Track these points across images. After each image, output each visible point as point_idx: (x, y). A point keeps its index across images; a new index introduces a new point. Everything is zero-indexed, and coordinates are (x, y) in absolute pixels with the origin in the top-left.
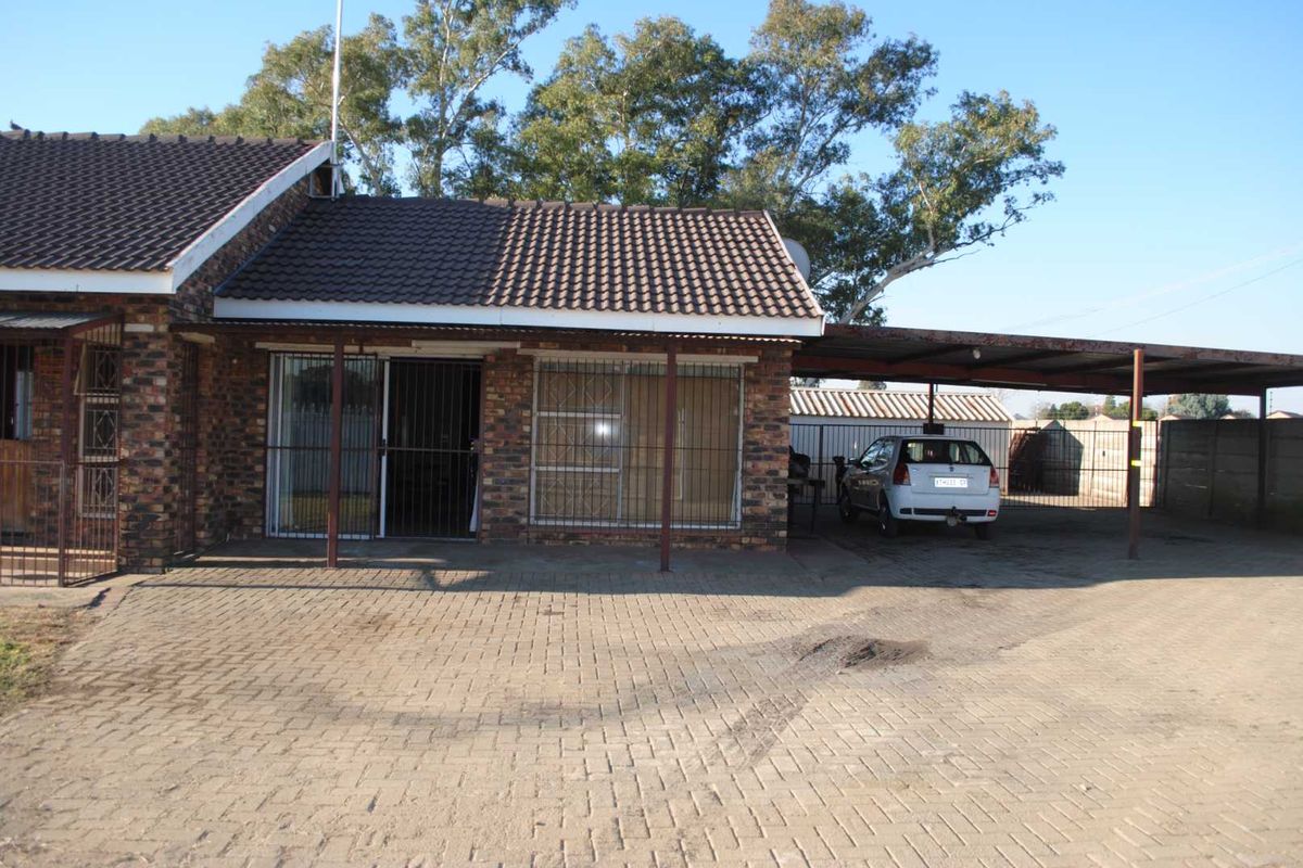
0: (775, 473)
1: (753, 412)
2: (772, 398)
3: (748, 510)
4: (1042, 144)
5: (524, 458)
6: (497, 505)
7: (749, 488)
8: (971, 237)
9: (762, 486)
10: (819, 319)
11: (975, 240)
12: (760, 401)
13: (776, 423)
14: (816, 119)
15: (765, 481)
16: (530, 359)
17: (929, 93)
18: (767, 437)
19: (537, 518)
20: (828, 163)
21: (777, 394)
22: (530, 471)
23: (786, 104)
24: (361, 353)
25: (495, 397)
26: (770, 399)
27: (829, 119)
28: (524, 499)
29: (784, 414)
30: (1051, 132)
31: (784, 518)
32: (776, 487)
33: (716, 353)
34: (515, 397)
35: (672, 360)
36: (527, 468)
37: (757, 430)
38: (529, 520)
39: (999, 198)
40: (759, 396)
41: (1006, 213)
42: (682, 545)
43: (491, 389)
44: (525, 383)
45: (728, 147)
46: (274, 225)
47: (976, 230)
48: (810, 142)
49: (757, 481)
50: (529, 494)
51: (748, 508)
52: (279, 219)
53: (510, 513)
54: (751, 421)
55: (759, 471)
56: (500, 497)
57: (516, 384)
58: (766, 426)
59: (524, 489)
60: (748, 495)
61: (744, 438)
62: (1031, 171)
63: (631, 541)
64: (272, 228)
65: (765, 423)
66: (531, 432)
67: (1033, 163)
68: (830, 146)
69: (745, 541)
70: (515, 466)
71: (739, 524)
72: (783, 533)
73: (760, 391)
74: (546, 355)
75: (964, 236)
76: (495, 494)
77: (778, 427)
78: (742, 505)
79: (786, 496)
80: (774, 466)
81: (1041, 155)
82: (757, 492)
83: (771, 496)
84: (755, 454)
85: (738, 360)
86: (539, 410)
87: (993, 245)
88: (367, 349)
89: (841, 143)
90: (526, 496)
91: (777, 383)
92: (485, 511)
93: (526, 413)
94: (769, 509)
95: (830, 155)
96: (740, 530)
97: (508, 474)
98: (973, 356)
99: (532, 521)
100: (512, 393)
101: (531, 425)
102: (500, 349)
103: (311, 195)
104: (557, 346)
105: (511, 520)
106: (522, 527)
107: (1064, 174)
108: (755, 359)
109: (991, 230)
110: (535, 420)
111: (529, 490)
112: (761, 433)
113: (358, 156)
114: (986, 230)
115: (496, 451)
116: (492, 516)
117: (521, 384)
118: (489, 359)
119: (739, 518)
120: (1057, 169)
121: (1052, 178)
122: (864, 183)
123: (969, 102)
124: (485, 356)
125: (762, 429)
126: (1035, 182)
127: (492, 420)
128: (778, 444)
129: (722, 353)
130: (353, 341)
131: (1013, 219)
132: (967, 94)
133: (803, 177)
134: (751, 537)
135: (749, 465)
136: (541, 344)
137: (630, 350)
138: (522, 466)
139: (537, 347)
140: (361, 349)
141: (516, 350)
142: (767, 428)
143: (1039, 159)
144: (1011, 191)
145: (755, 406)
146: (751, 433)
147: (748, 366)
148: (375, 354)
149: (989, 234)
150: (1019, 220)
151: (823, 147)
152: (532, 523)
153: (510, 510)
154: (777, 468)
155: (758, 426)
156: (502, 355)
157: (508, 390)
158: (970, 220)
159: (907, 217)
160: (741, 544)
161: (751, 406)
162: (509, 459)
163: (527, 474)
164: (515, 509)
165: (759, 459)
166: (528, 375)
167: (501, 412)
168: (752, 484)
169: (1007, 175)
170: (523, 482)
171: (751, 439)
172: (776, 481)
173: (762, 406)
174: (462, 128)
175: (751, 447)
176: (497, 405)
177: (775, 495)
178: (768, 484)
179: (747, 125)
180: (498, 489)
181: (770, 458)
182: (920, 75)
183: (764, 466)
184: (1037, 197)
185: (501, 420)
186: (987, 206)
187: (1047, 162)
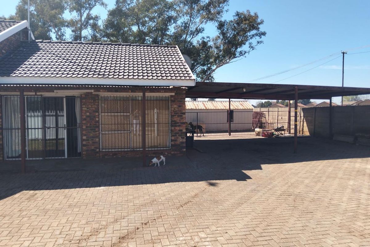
0: (182, 130)
1: (174, 111)
2: (180, 106)
3: (173, 143)
4: (259, 26)
5: (97, 129)
6: (88, 145)
7: (173, 136)
8: (239, 55)
9: (177, 135)
10: (194, 80)
11: (241, 56)
12: (176, 108)
13: (181, 115)
14: (194, 20)
15: (178, 133)
16: (98, 96)
17: (227, 11)
18: (178, 119)
19: (102, 149)
20: (198, 33)
21: (181, 105)
22: (99, 134)
23: (185, 16)
24: (36, 95)
25: (86, 109)
26: (179, 107)
27: (198, 20)
28: (97, 143)
29: (184, 111)
30: (262, 22)
31: (184, 145)
32: (182, 135)
33: (161, 92)
34: (92, 109)
35: (144, 95)
36: (98, 133)
37: (175, 117)
38: (99, 150)
39: (247, 43)
40: (175, 106)
41: (249, 47)
42: (152, 155)
43: (84, 106)
44: (96, 104)
45: (168, 29)
46: (4, 50)
47: (241, 52)
48: (193, 28)
49: (176, 133)
50: (99, 141)
51: (173, 142)
52: (7, 48)
53: (93, 148)
54: (173, 114)
55: (176, 130)
56: (89, 142)
57: (93, 104)
58: (178, 115)
59: (97, 140)
60: (173, 138)
61: (171, 119)
62: (256, 35)
63: (135, 155)
64: (4, 51)
65: (177, 115)
66: (99, 120)
67: (257, 32)
68: (198, 28)
69: (172, 153)
70: (94, 132)
71: (170, 147)
72: (185, 150)
73: (176, 105)
74: (103, 94)
75: (237, 54)
76: (87, 142)
77: (182, 116)
78: (171, 141)
79: (185, 138)
80: (181, 128)
81: (260, 29)
82: (176, 137)
83: (180, 138)
84: (175, 125)
85: (168, 94)
86: (101, 113)
87: (246, 57)
88: (38, 94)
89: (202, 27)
90: (98, 142)
91: (181, 101)
92: (83, 148)
93: (97, 114)
94: (180, 142)
95: (199, 31)
96: (171, 149)
97: (91, 135)
98: (243, 90)
99: (101, 150)
100: (92, 107)
101: (99, 118)
102: (86, 92)
103: (21, 40)
104: (107, 91)
105: (93, 150)
106: (97, 152)
107: (266, 35)
108: (173, 94)
109: (245, 52)
110: (100, 116)
111: (99, 140)
112: (177, 118)
113: (54, 31)
114: (244, 53)
115: (87, 127)
116: (86, 149)
117: (94, 104)
118: (82, 96)
119: (170, 146)
120: (264, 34)
121: (262, 36)
122: (208, 39)
123: (238, 14)
124: (81, 95)
125: (177, 117)
126: (258, 38)
127: (85, 117)
128: (182, 121)
129: (163, 92)
130: (33, 91)
131: (252, 49)
132: (238, 12)
133: (191, 38)
134: (174, 151)
135: (173, 128)
136: (101, 90)
137: (132, 92)
138: (96, 132)
139: (100, 91)
140: (36, 93)
141: (92, 92)
142: (178, 116)
143: (259, 31)
144: (251, 41)
145: (174, 109)
146: (173, 118)
147: (171, 96)
148: (41, 95)
149: (245, 54)
150: (253, 49)
151: (196, 29)
152: (101, 151)
153: (93, 147)
154: (182, 129)
155: (176, 116)
156: (87, 94)
157: (90, 106)
158: (239, 50)
159: (221, 49)
160: (171, 154)
161: (173, 109)
162: (91, 130)
163: (98, 134)
164: (94, 147)
165: (176, 126)
166: (97, 101)
167: (88, 114)
168: (174, 134)
169: (250, 36)
170: (97, 137)
171: (173, 120)
172: (182, 133)
173: (176, 109)
174: (87, 23)
175: (173, 122)
176: (87, 111)
177: (181, 138)
178: (179, 134)
179: (174, 22)
180: (88, 140)
181: (179, 126)
182: (224, 6)
183: (178, 128)
184: (258, 42)
185: (87, 116)
186: (244, 45)
187: (261, 32)
